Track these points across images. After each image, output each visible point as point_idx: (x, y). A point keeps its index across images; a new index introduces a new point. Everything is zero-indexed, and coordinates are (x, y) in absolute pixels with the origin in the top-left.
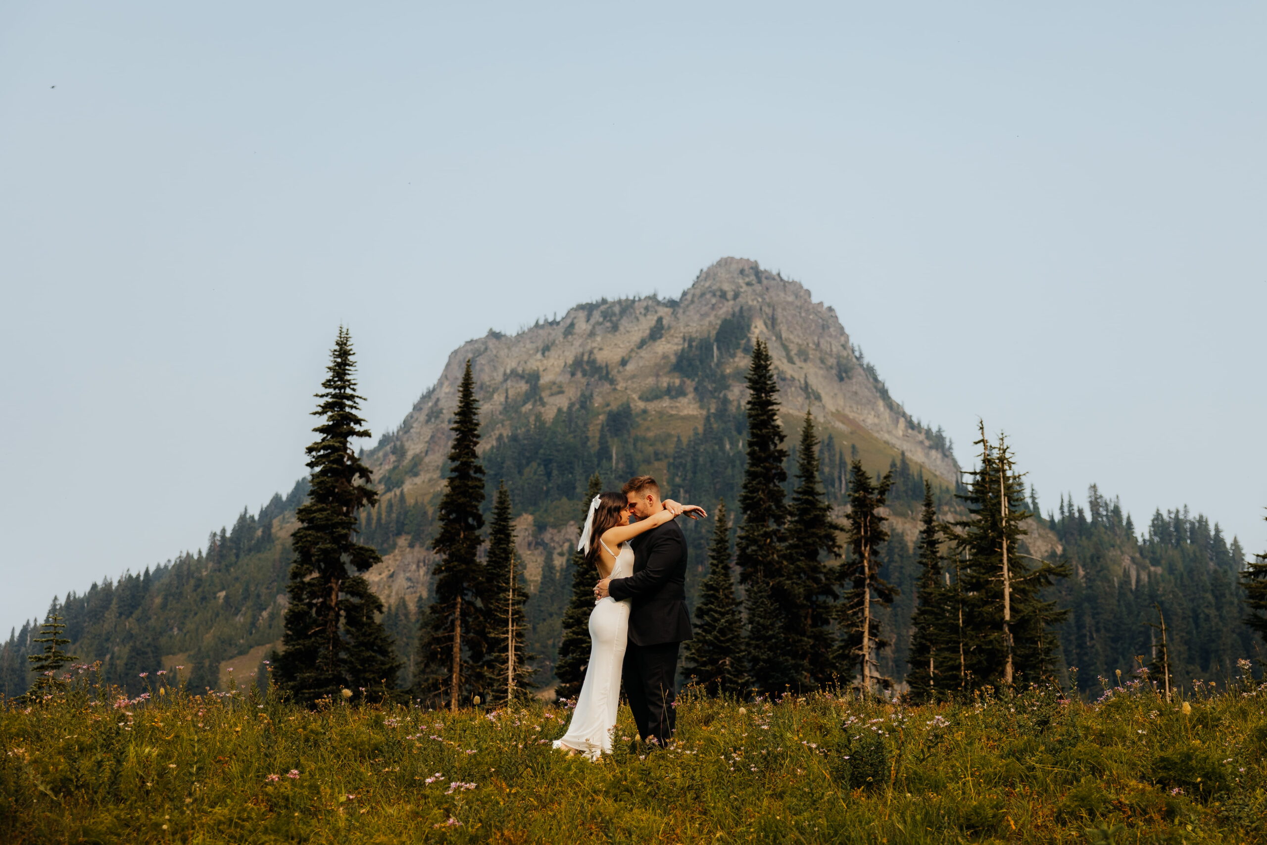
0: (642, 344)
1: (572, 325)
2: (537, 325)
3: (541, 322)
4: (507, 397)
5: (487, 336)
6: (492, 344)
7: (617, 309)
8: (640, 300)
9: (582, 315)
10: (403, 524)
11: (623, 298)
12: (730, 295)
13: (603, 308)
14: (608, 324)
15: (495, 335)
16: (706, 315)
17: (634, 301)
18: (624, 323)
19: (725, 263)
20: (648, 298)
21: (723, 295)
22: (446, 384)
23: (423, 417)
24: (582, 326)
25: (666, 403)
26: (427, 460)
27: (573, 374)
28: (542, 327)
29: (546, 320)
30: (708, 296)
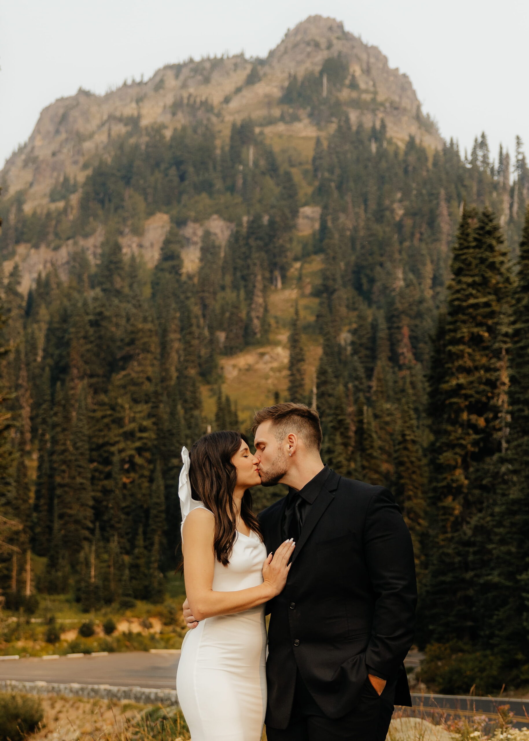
0: (238, 90)
1: (162, 81)
2: (125, 84)
3: (129, 82)
4: (109, 135)
5: (77, 95)
6: (82, 99)
7: (208, 65)
8: (228, 58)
9: (170, 74)
10: (22, 233)
11: (212, 56)
12: (323, 45)
13: (191, 66)
14: (200, 78)
15: (84, 93)
16: (302, 62)
17: (222, 59)
18: (216, 76)
19: (314, 20)
20: (235, 57)
21: (317, 45)
22: (38, 138)
23: (19, 162)
24: (171, 82)
25: (281, 127)
26: (32, 190)
27: (174, 114)
28: (131, 86)
29: (133, 81)
30: (302, 46)
